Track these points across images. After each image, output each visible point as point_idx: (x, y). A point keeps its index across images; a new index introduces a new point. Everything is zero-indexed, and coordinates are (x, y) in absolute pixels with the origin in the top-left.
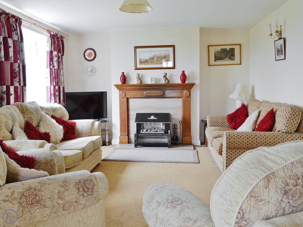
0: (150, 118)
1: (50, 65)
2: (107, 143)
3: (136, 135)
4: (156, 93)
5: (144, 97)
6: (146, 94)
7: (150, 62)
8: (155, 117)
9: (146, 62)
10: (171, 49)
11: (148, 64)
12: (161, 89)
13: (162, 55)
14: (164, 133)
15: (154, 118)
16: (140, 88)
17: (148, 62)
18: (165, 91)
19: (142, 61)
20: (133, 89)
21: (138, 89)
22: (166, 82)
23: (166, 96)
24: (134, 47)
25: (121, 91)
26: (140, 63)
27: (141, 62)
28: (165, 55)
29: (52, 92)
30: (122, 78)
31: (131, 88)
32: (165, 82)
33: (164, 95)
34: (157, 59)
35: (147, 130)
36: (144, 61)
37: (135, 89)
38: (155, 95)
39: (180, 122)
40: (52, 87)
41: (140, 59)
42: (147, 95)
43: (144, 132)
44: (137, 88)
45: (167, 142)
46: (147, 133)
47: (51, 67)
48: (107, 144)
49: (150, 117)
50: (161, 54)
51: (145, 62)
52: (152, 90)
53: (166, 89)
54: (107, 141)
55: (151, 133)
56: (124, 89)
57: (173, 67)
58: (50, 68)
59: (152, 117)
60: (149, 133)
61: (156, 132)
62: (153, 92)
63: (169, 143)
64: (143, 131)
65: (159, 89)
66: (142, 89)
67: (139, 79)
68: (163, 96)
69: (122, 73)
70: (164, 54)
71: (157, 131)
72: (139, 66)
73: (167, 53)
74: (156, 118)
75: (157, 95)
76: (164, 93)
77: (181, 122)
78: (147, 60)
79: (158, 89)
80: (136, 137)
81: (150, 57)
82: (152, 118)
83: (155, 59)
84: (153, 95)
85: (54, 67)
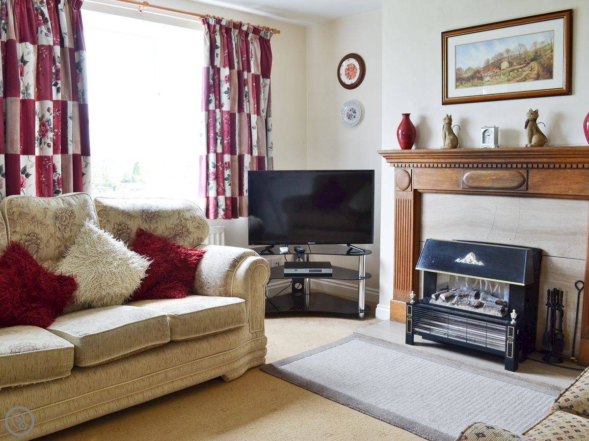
0: (463, 261)
1: (208, 102)
2: (362, 311)
3: (410, 308)
4: (498, 179)
5: (461, 189)
6: (468, 182)
7: (488, 78)
8: (478, 259)
9: (476, 77)
10: (559, 25)
11: (482, 85)
12: (514, 166)
13: (529, 49)
14: (500, 315)
15: (474, 262)
16: (450, 161)
17: (481, 78)
18: (528, 172)
19: (465, 76)
20: (431, 165)
21: (444, 165)
22: (533, 143)
23: (530, 191)
24: (442, 33)
25: (399, 170)
26: (458, 84)
27: (461, 80)
28: (538, 46)
29: (212, 170)
30: (400, 131)
31: (425, 160)
32: (530, 141)
33: (524, 187)
34: (511, 64)
35: (448, 299)
36: (469, 74)
37: (435, 165)
38: (496, 185)
39: (578, 285)
40: (212, 158)
41: (458, 71)
42: (470, 184)
43: (439, 302)
44: (442, 161)
45: (504, 350)
46: (448, 305)
47: (212, 107)
48: (361, 315)
49: (463, 256)
50: (524, 46)
51: (472, 78)
52: (487, 168)
53: (530, 166)
54: (362, 306)
55: (460, 307)
56: (407, 165)
57: (564, 88)
58: (207, 110)
59: (470, 259)
60: (456, 306)
61: (477, 307)
62: (487, 176)
63: (510, 355)
64: (437, 297)
65: (509, 166)
66: (455, 163)
67: (449, 134)
68: (521, 191)
69: (403, 114)
70: (535, 43)
71: (480, 305)
72: (454, 92)
73: (543, 42)
74: (480, 264)
75: (500, 186)
76: (525, 181)
77: (580, 286)
78: (478, 72)
79: (504, 166)
80: (409, 312)
81: (488, 61)
82: (468, 262)
83: (504, 65)
84: (489, 185)
85: (219, 105)
